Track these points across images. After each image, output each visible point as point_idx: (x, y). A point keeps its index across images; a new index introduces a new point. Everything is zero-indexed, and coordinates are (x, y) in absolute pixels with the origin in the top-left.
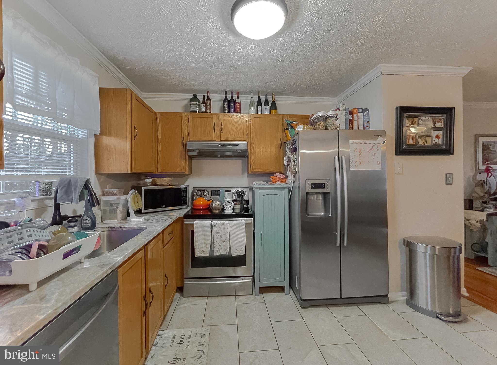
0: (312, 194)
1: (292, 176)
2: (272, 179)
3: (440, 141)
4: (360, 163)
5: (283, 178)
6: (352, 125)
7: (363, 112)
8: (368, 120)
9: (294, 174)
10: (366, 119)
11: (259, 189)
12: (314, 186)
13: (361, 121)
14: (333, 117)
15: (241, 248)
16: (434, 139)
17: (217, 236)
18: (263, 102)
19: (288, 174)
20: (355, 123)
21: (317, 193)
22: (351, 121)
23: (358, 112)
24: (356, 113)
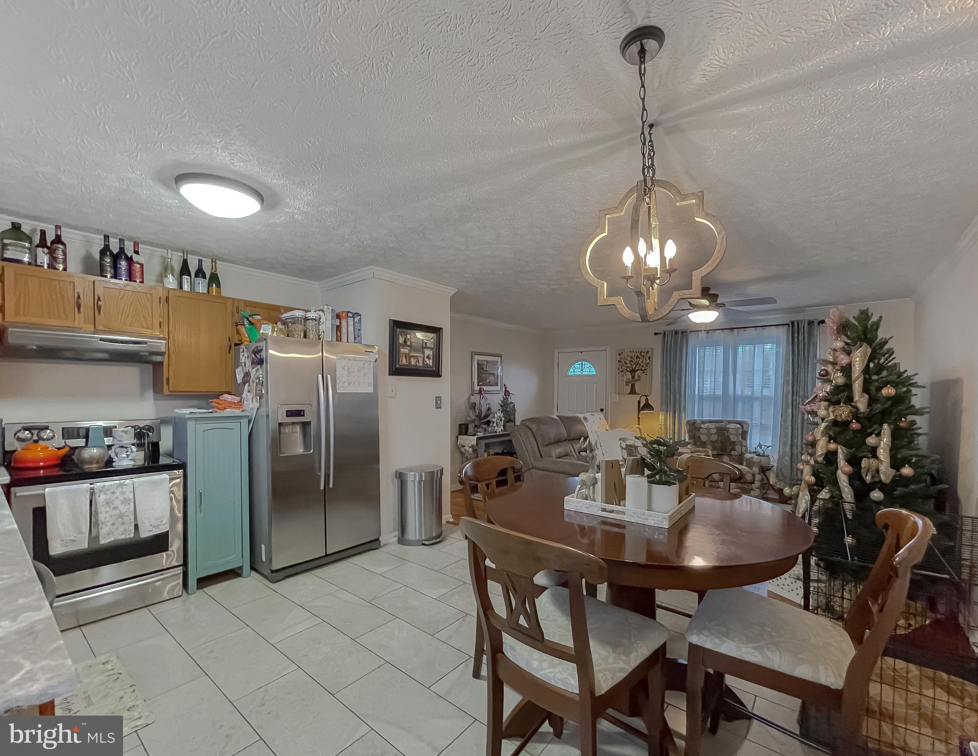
0: (287, 424)
1: (254, 399)
2: (215, 404)
3: (430, 362)
4: (349, 384)
5: (236, 402)
6: (340, 333)
7: (353, 317)
8: (360, 328)
9: (258, 398)
10: (357, 327)
11: (196, 421)
12: (290, 414)
13: (351, 329)
14: (315, 320)
15: (161, 521)
16: (426, 359)
17: (107, 509)
18: (193, 269)
19: (244, 396)
20: (344, 330)
21: (293, 423)
22: (339, 328)
23: (348, 317)
24: (344, 318)
